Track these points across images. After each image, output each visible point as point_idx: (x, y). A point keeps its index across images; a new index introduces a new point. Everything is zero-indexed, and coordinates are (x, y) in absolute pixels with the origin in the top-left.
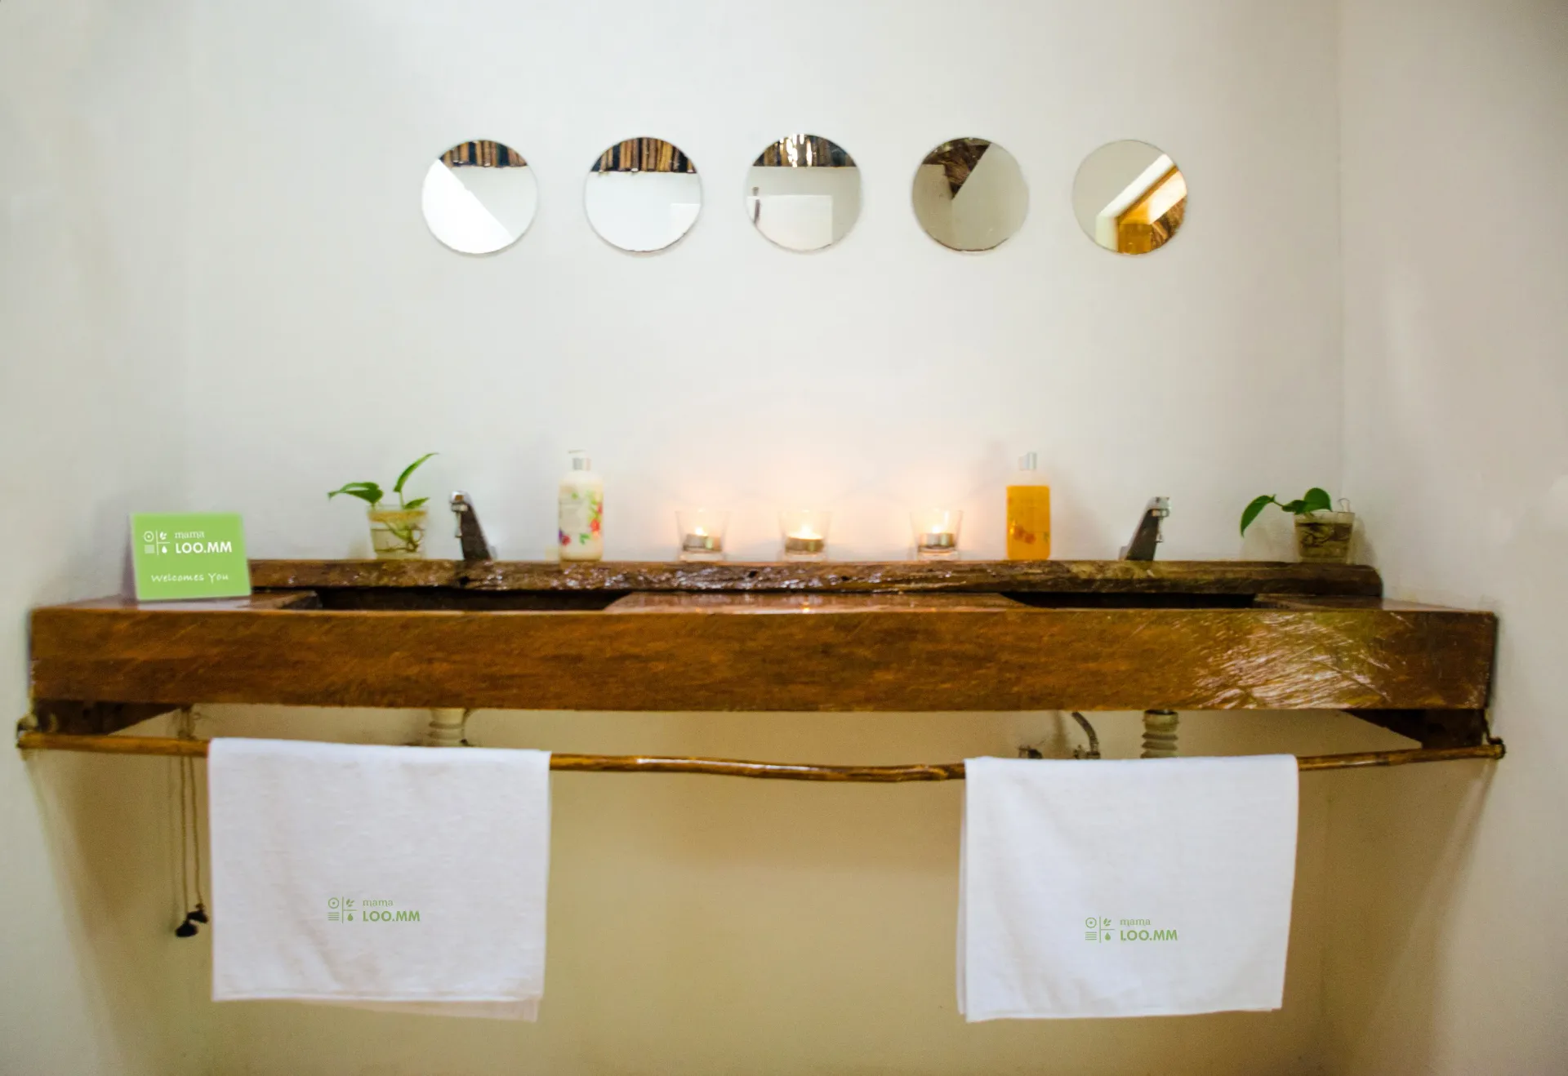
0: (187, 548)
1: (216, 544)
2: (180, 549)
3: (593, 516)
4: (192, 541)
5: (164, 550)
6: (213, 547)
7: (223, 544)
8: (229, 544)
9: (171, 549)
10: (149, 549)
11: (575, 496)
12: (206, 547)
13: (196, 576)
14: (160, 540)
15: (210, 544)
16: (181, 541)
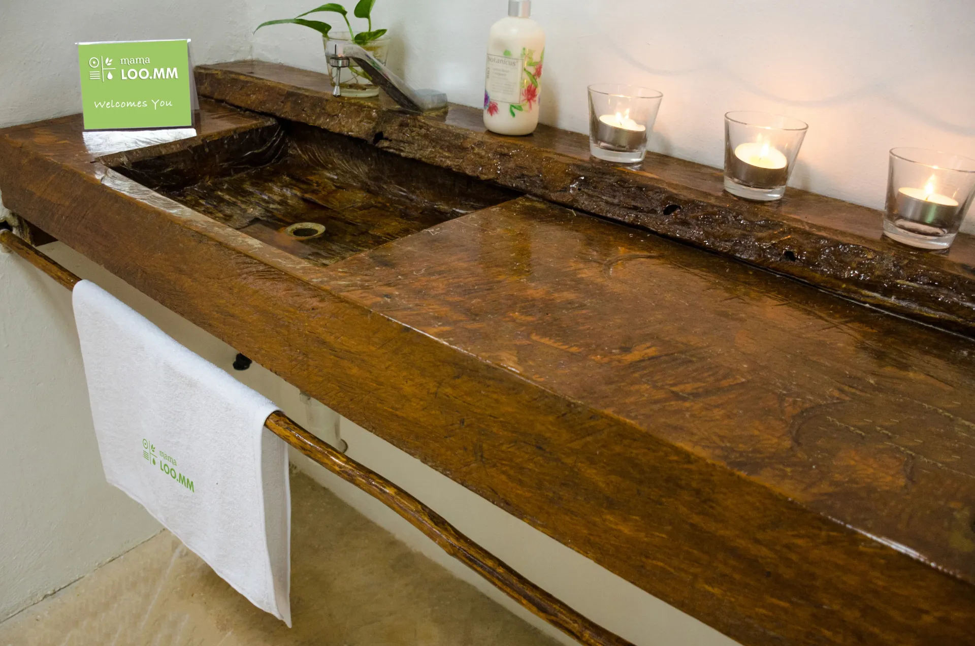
0: (133, 74)
1: (162, 70)
2: (126, 75)
3: (527, 80)
4: (138, 67)
5: (110, 76)
6: (159, 73)
7: (169, 70)
8: (175, 70)
9: (117, 75)
10: (95, 75)
11: (507, 53)
12: (152, 73)
13: (139, 103)
14: (106, 66)
15: (156, 70)
16: (127, 67)
